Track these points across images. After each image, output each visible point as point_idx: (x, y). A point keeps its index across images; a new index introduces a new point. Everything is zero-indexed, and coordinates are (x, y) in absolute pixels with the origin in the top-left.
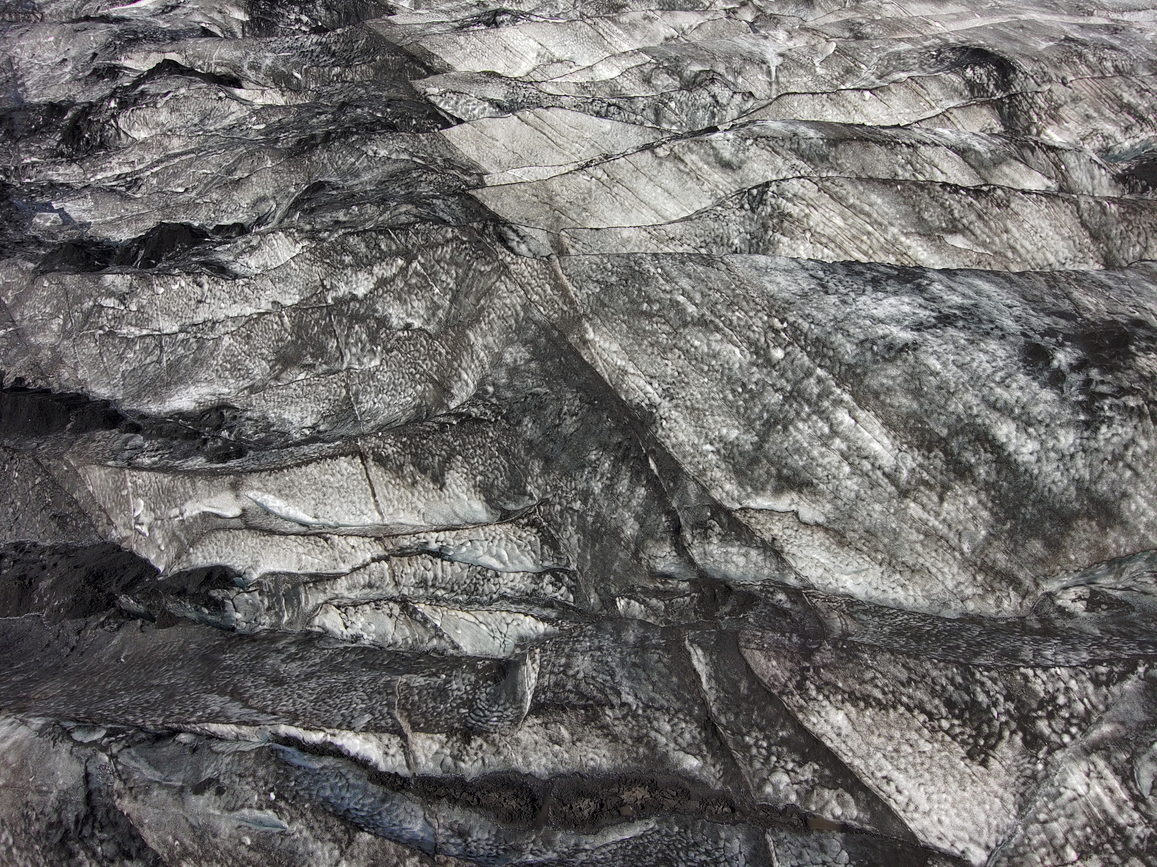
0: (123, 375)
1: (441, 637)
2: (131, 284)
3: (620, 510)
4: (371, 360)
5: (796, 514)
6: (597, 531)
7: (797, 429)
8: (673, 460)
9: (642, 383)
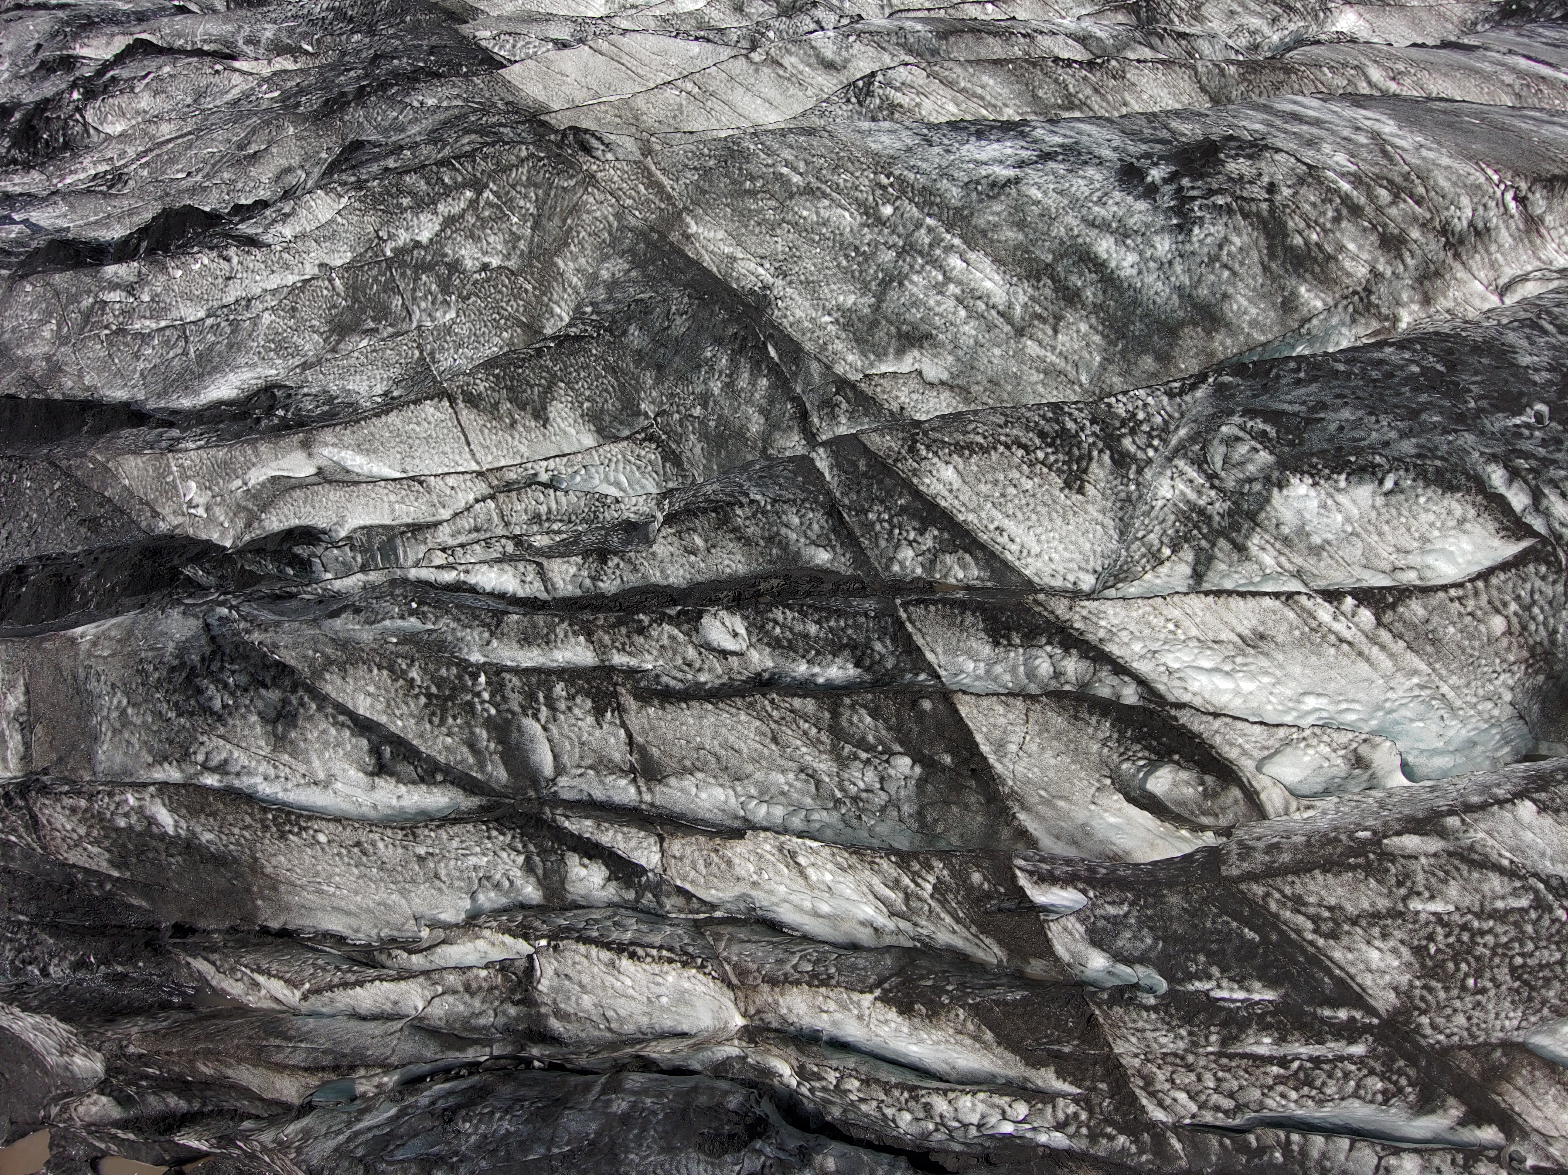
0: (142, 374)
2: (139, 272)
3: (743, 407)
4: (445, 313)
5: (920, 373)
6: (721, 436)
7: (912, 282)
8: (792, 340)
9: (752, 266)
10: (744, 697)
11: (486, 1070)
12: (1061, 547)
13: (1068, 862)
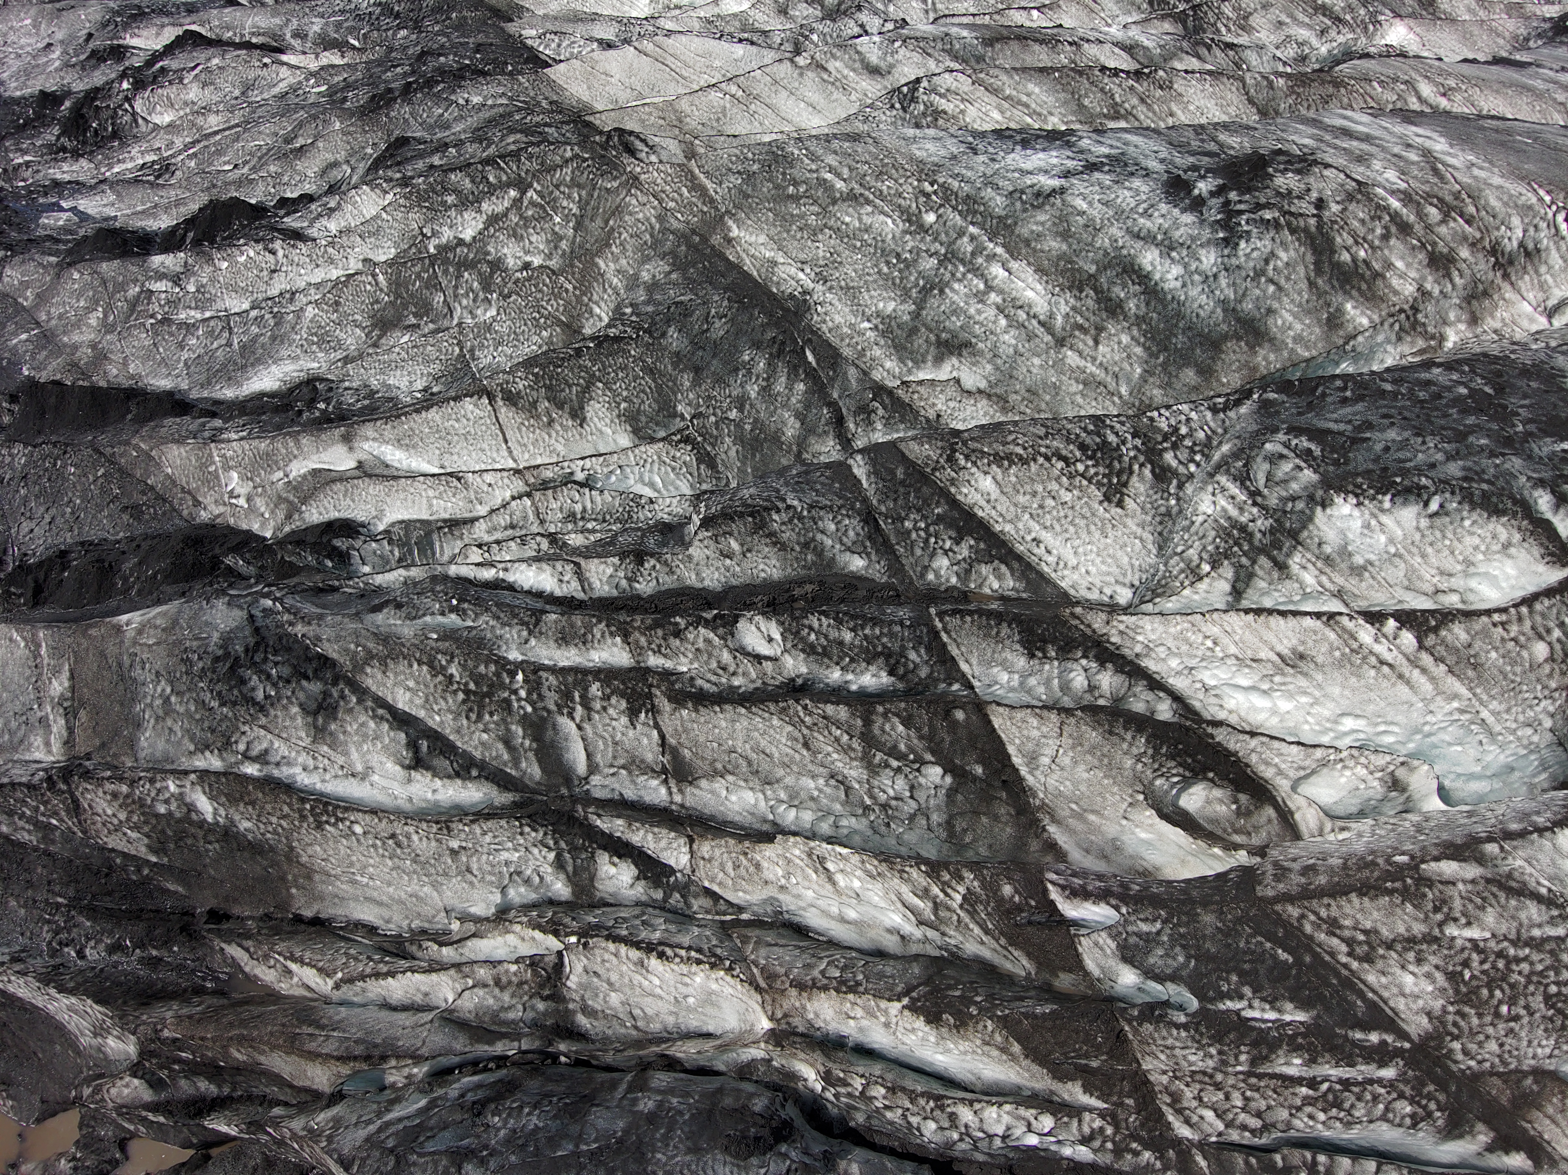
0: (186, 364)
2: (186, 262)
3: (779, 411)
4: (486, 310)
5: (958, 381)
6: (756, 439)
7: (953, 290)
8: (830, 345)
9: (793, 271)
10: (777, 702)
11: (514, 1064)
12: (1098, 560)
13: (1100, 877)
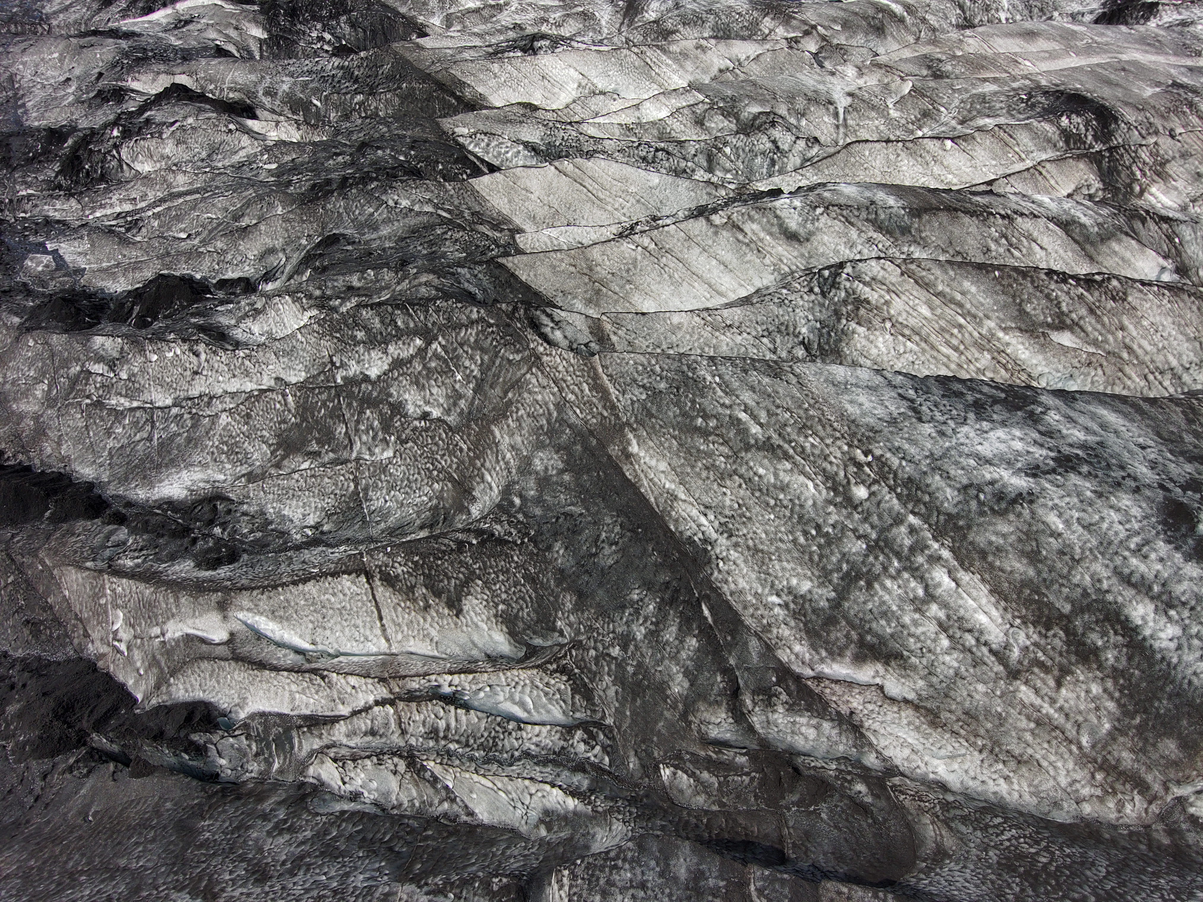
0: (110, 453)
1: (453, 800)
2: (122, 348)
4: (383, 450)
5: (881, 688)
6: (639, 684)
8: (731, 609)
